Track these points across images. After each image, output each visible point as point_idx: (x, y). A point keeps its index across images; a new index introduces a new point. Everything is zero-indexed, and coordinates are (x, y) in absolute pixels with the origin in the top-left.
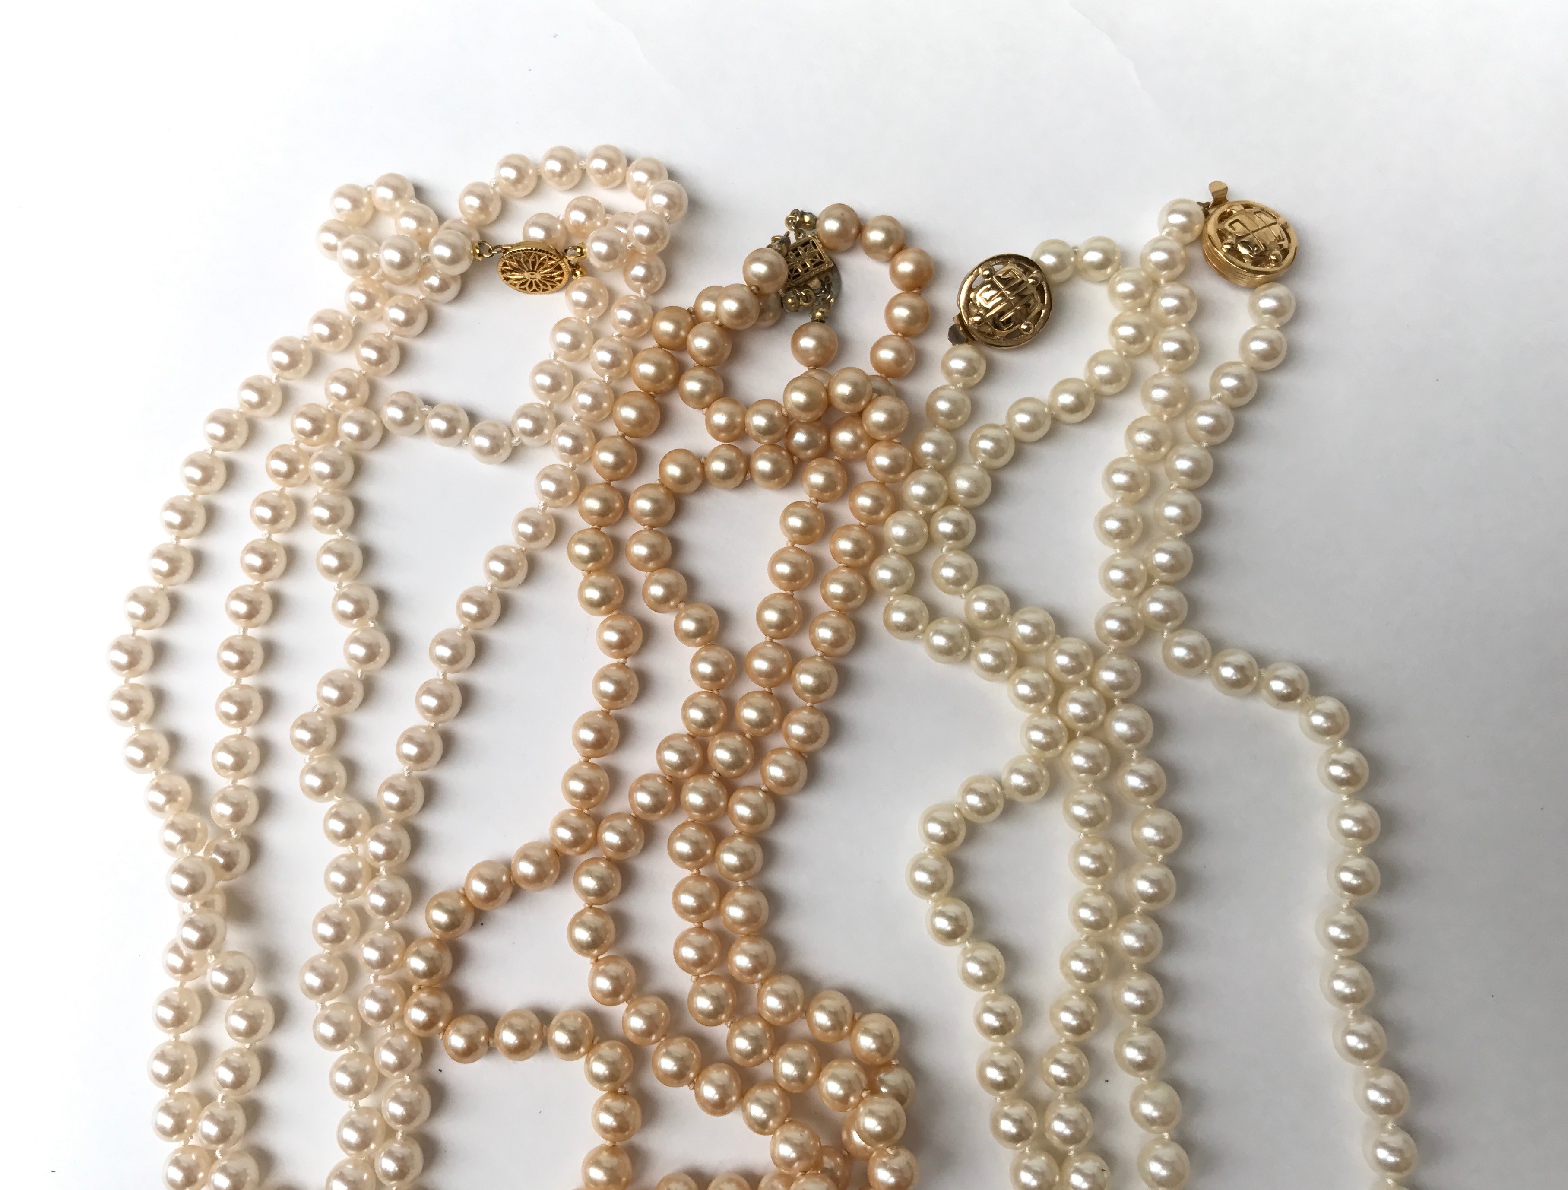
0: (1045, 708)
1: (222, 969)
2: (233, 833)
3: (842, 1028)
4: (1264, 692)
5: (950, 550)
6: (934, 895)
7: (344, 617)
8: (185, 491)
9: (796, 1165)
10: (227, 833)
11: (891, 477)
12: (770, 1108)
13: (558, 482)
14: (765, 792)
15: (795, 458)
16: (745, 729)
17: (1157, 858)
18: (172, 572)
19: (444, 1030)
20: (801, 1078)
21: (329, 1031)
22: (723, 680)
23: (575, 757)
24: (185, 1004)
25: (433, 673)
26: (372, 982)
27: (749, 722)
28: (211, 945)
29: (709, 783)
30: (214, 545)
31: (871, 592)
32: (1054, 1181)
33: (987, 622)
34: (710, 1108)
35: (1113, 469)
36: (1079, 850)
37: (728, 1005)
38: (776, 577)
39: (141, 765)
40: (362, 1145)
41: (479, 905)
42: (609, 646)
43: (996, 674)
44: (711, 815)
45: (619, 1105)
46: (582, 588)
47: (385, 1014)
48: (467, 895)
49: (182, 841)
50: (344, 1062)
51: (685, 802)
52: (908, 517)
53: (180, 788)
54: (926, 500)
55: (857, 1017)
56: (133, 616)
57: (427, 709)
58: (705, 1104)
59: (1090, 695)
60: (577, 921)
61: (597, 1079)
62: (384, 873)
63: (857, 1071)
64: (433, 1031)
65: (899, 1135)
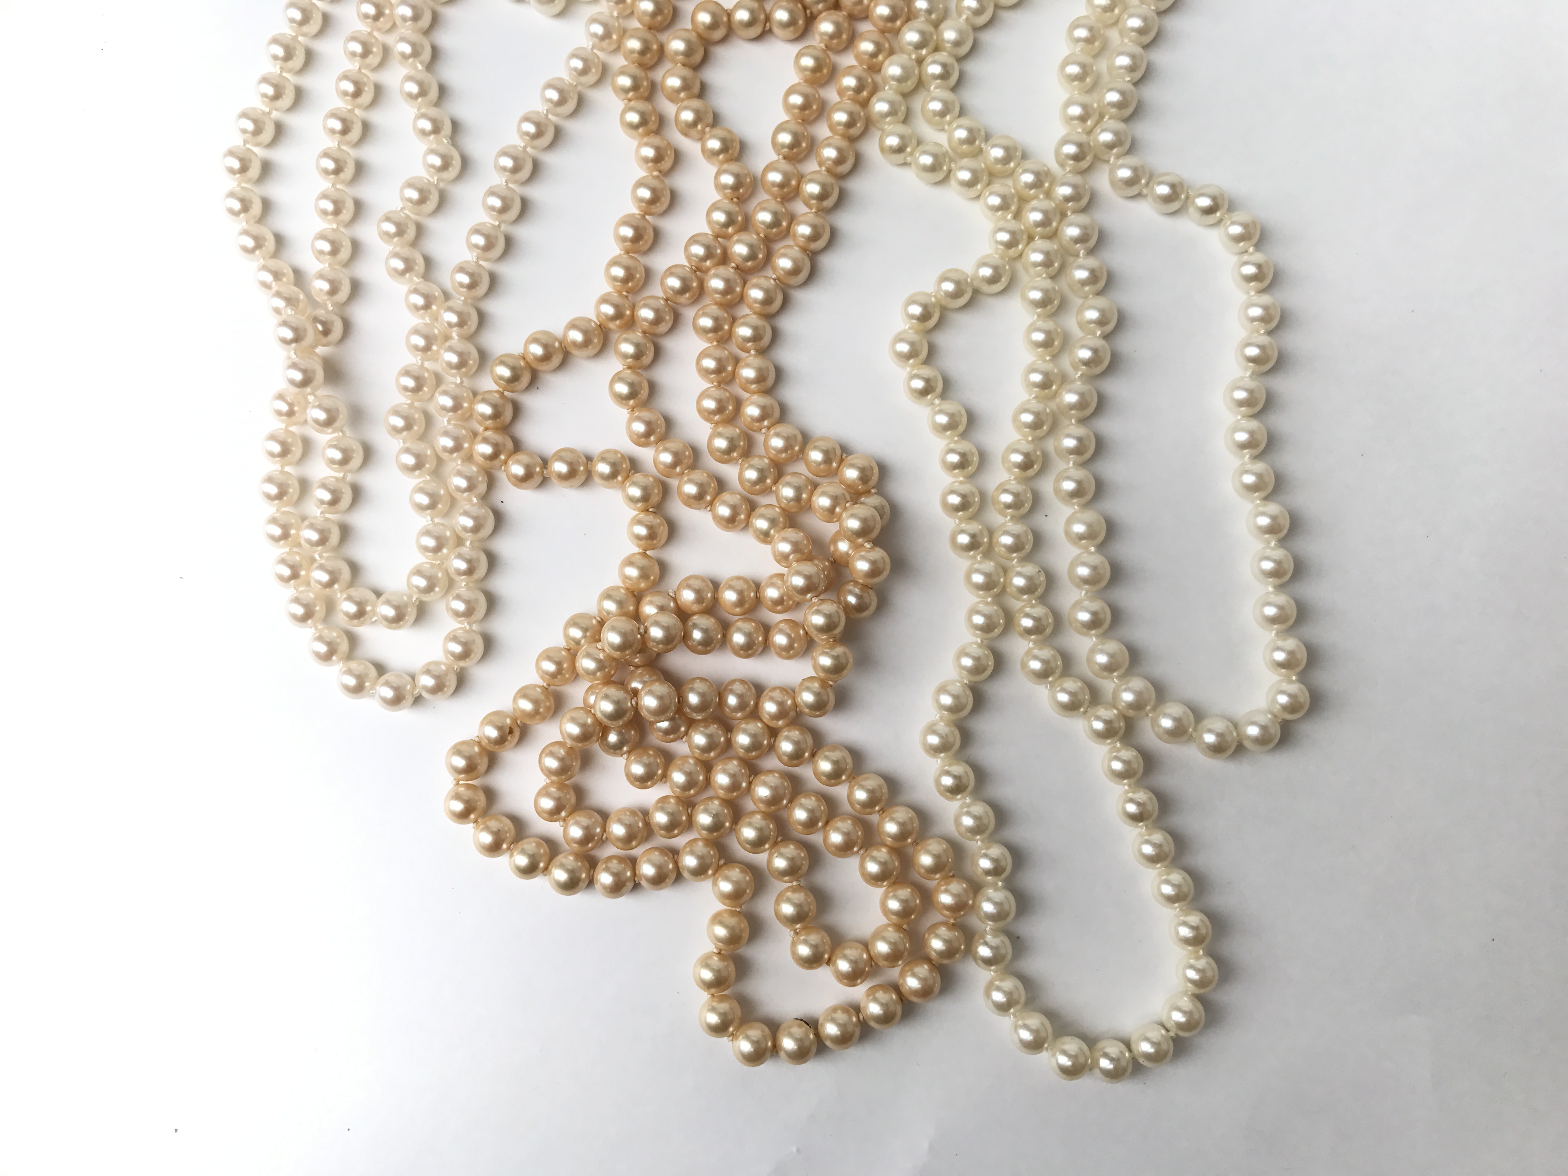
0: (1010, 215)
1: (320, 407)
2: (330, 306)
3: (831, 464)
4: (1191, 210)
5: (936, 88)
6: (911, 361)
7: (424, 133)
8: (287, 31)
9: (791, 557)
10: (324, 306)
11: (889, 25)
12: (773, 522)
13: (605, 25)
14: (775, 280)
15: (808, 11)
16: (760, 230)
17: (1096, 334)
18: (277, 96)
19: (505, 462)
20: (798, 499)
21: (410, 460)
22: (741, 191)
23: (616, 250)
24: (289, 440)
25: (499, 180)
26: (446, 424)
27: (763, 223)
28: (310, 385)
29: (729, 271)
30: (310, 81)
31: (869, 124)
32: (999, 580)
33: (965, 146)
34: (724, 523)
35: (1075, 25)
36: (1033, 328)
37: (740, 446)
38: (788, 107)
39: (251, 251)
40: (437, 549)
41: (535, 365)
42: (646, 160)
43: (971, 189)
44: (729, 297)
45: (650, 519)
46: (624, 112)
47: (457, 448)
48: (526, 357)
49: (287, 306)
50: (422, 485)
51: (708, 287)
52: (902, 58)
53: (285, 271)
54: (919, 46)
55: (844, 457)
56: (244, 131)
57: (492, 208)
58: (719, 520)
59: (1050, 205)
60: (618, 378)
61: (632, 500)
62: (456, 337)
63: (845, 492)
64: (496, 463)
65: (875, 534)
